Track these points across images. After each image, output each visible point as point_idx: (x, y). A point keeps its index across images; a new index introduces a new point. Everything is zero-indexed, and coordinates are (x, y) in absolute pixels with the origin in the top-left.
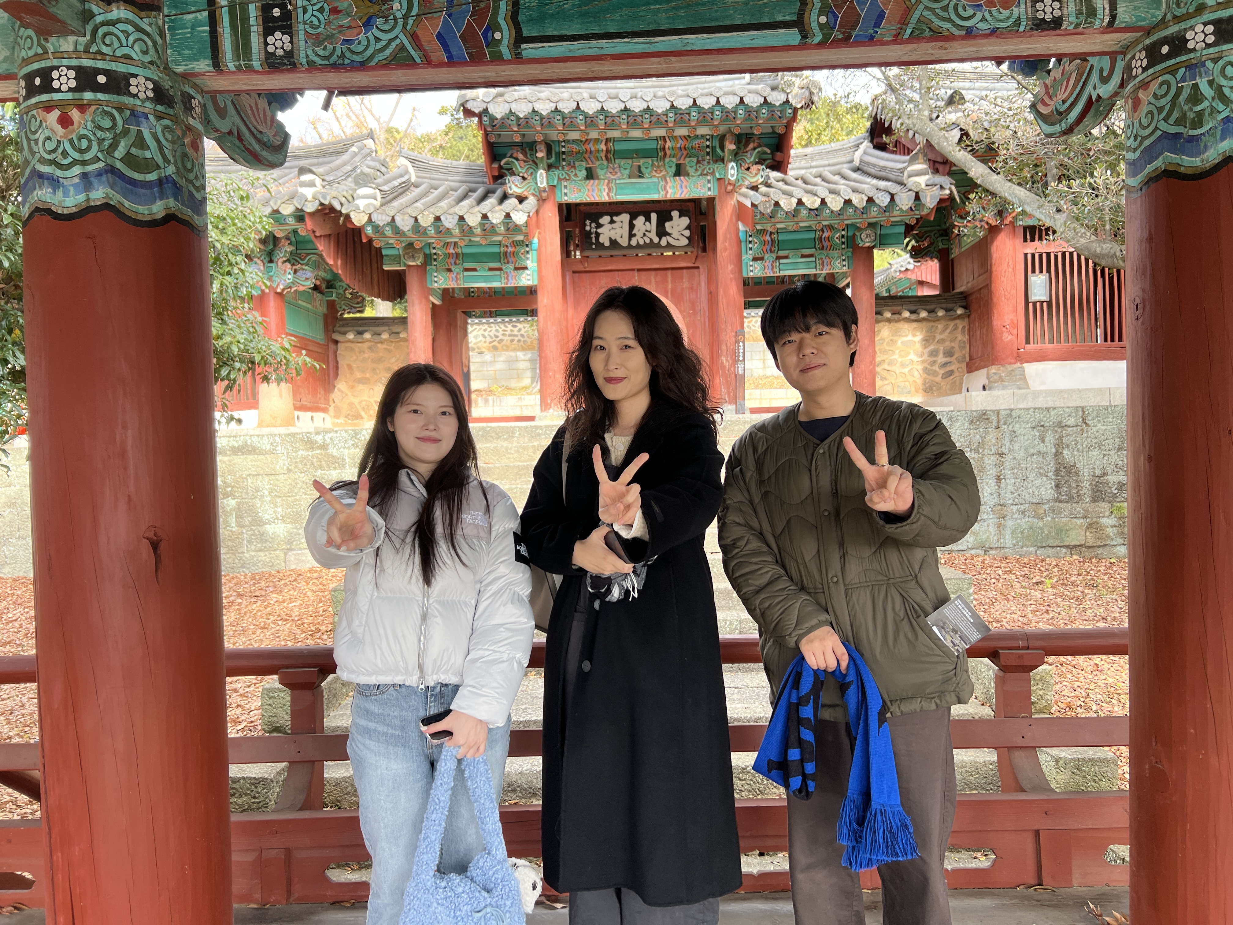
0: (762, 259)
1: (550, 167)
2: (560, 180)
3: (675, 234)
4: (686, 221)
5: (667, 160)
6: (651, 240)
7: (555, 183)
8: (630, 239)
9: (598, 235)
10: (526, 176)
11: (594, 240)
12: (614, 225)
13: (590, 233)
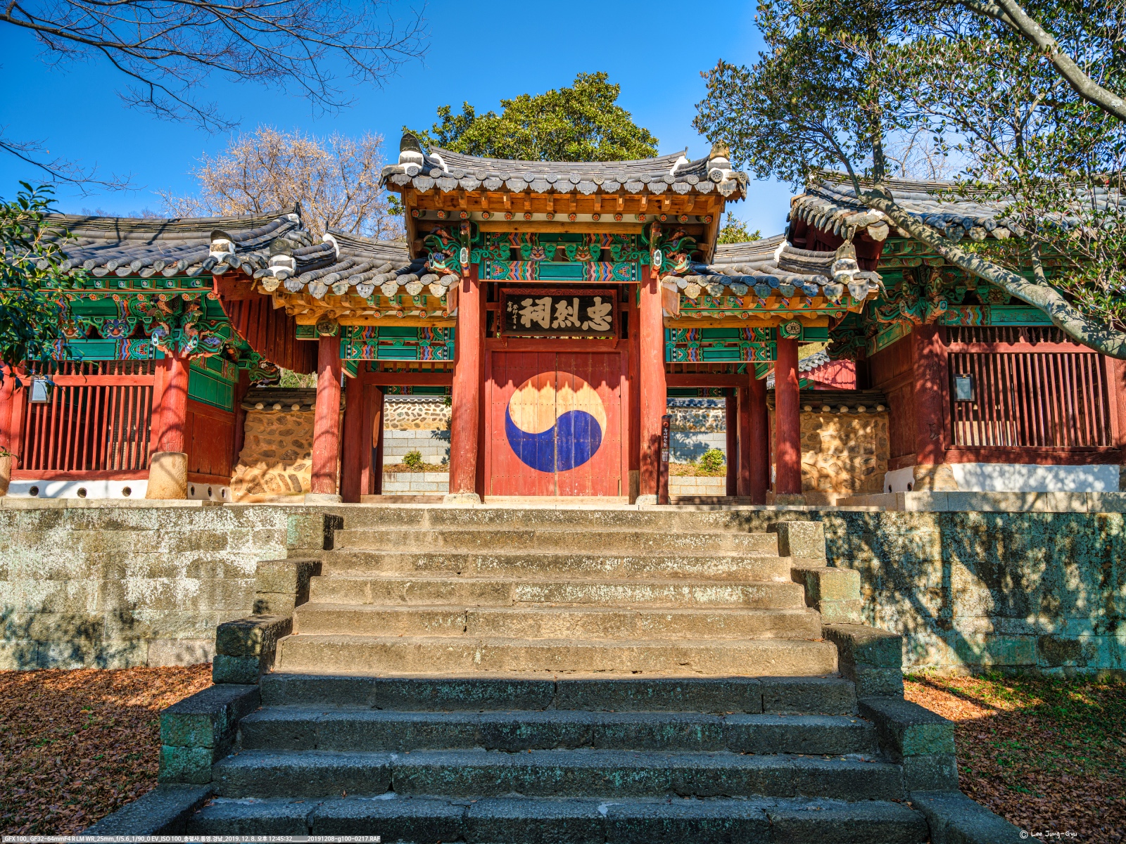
0: (685, 346)
1: (474, 247)
2: (483, 259)
3: (598, 320)
4: (608, 307)
5: (592, 245)
6: (573, 323)
7: (478, 262)
8: (551, 322)
9: (519, 316)
10: (448, 252)
11: (515, 322)
12: (535, 308)
13: (511, 314)
